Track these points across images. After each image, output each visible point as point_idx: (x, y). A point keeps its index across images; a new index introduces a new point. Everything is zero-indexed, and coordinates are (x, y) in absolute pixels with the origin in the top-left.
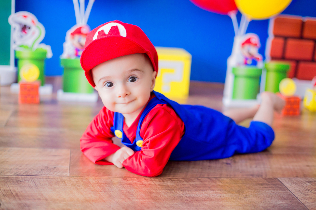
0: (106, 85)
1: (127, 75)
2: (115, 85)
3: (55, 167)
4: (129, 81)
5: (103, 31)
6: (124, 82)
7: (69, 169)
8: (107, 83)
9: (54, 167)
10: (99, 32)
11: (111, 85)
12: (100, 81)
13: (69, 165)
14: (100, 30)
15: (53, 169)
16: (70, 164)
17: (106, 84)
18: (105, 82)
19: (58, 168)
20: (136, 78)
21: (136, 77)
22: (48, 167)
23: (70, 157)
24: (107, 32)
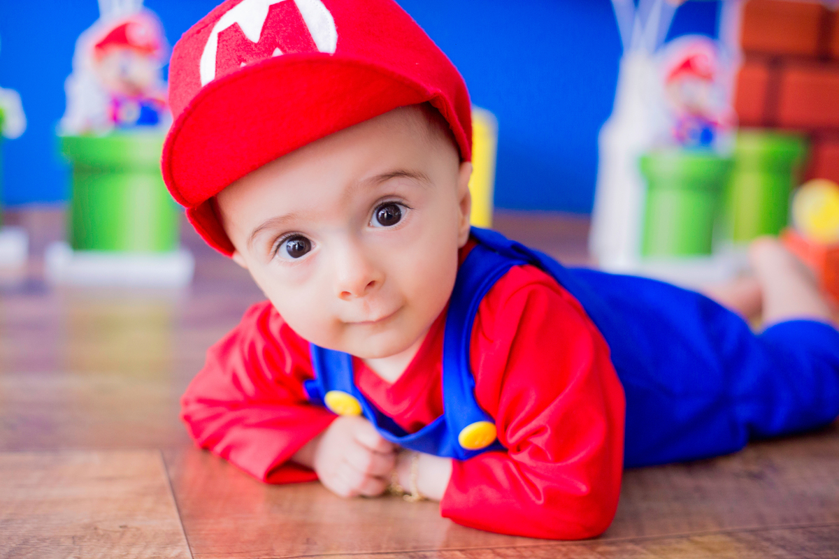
0: (283, 249)
1: (364, 197)
2: (317, 247)
3: (124, 527)
4: (375, 222)
5: (235, 28)
6: (355, 229)
7: (182, 532)
8: (283, 242)
9: (121, 527)
10: (220, 35)
11: (301, 245)
12: (255, 240)
13: (176, 514)
14: (223, 24)
15: (118, 534)
16: (179, 511)
17: (279, 246)
18: (278, 237)
19: (138, 529)
20: (401, 207)
21: (400, 204)
22: (96, 529)
23: (171, 483)
24: (253, 33)
